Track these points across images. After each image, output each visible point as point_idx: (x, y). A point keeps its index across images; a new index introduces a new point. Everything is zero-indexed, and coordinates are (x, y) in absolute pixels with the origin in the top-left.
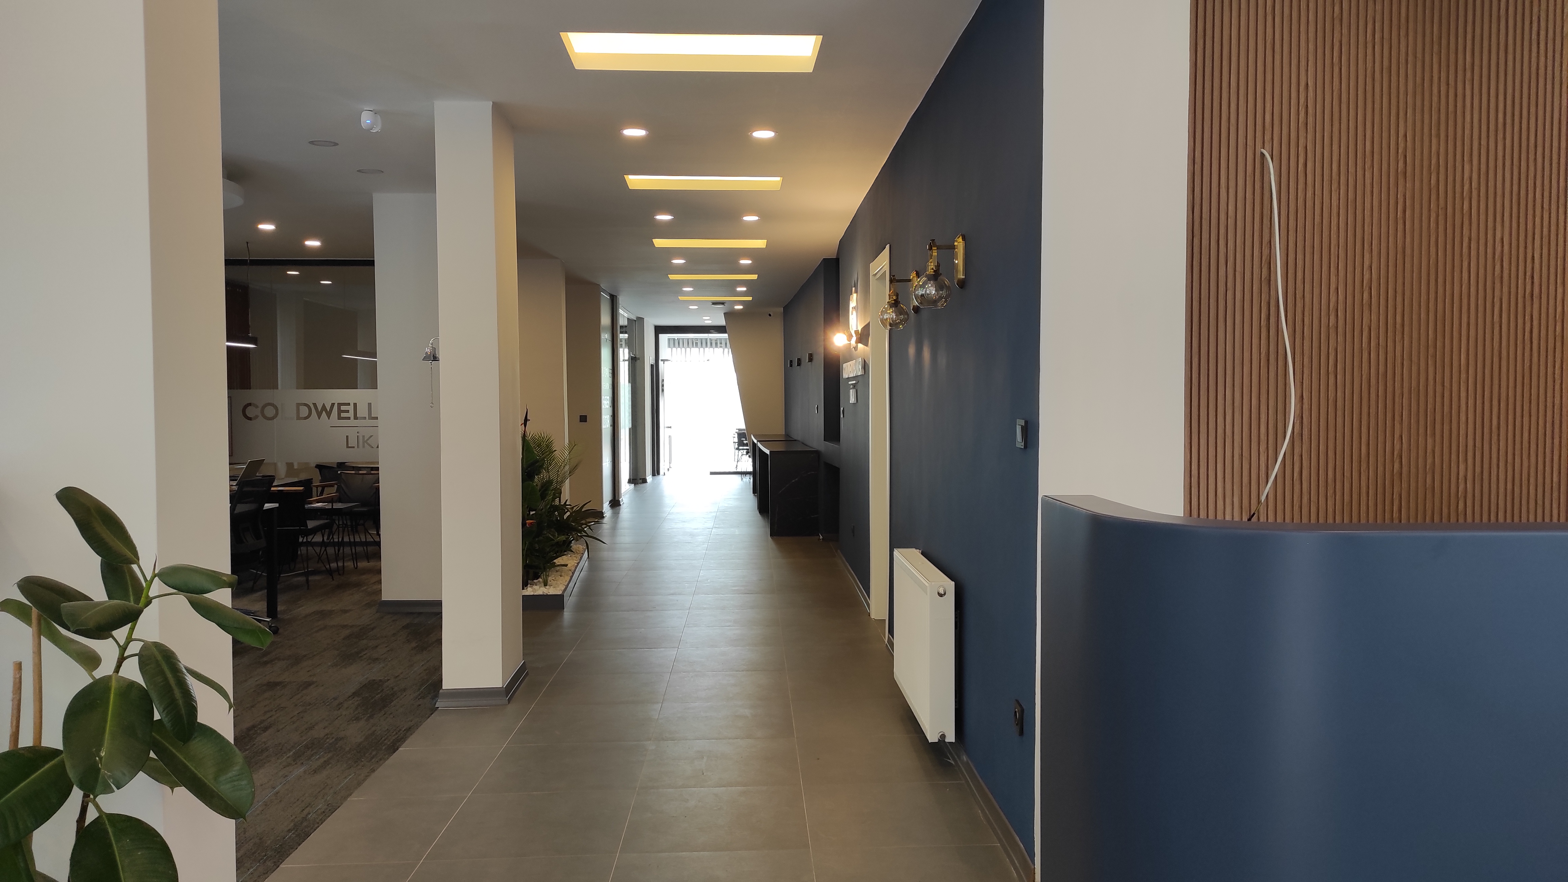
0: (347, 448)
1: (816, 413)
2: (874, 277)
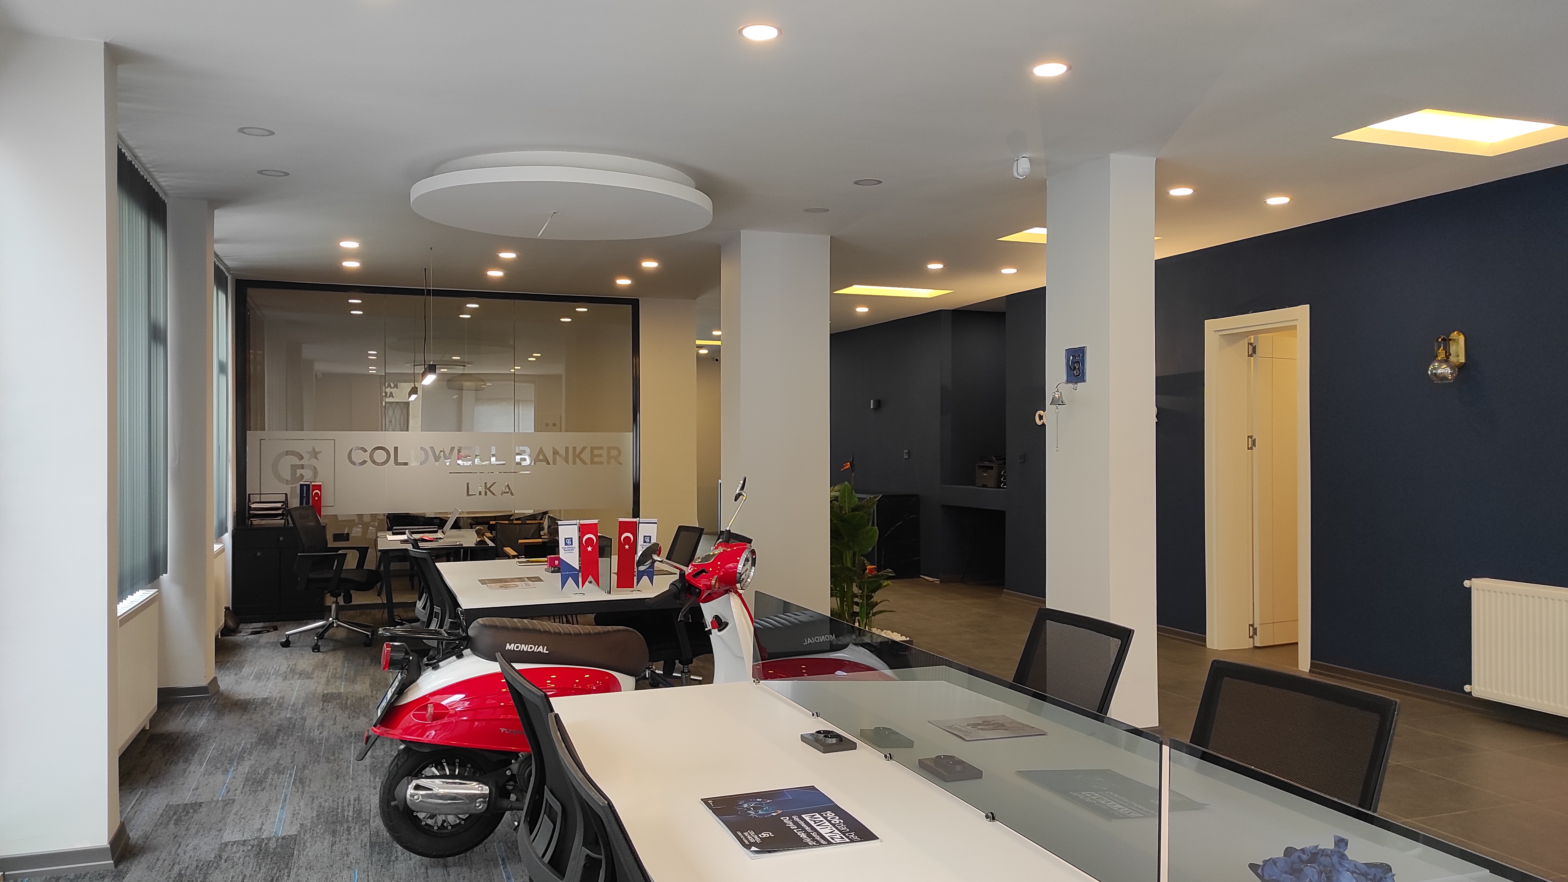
0: (467, 496)
1: (905, 457)
2: (1216, 332)
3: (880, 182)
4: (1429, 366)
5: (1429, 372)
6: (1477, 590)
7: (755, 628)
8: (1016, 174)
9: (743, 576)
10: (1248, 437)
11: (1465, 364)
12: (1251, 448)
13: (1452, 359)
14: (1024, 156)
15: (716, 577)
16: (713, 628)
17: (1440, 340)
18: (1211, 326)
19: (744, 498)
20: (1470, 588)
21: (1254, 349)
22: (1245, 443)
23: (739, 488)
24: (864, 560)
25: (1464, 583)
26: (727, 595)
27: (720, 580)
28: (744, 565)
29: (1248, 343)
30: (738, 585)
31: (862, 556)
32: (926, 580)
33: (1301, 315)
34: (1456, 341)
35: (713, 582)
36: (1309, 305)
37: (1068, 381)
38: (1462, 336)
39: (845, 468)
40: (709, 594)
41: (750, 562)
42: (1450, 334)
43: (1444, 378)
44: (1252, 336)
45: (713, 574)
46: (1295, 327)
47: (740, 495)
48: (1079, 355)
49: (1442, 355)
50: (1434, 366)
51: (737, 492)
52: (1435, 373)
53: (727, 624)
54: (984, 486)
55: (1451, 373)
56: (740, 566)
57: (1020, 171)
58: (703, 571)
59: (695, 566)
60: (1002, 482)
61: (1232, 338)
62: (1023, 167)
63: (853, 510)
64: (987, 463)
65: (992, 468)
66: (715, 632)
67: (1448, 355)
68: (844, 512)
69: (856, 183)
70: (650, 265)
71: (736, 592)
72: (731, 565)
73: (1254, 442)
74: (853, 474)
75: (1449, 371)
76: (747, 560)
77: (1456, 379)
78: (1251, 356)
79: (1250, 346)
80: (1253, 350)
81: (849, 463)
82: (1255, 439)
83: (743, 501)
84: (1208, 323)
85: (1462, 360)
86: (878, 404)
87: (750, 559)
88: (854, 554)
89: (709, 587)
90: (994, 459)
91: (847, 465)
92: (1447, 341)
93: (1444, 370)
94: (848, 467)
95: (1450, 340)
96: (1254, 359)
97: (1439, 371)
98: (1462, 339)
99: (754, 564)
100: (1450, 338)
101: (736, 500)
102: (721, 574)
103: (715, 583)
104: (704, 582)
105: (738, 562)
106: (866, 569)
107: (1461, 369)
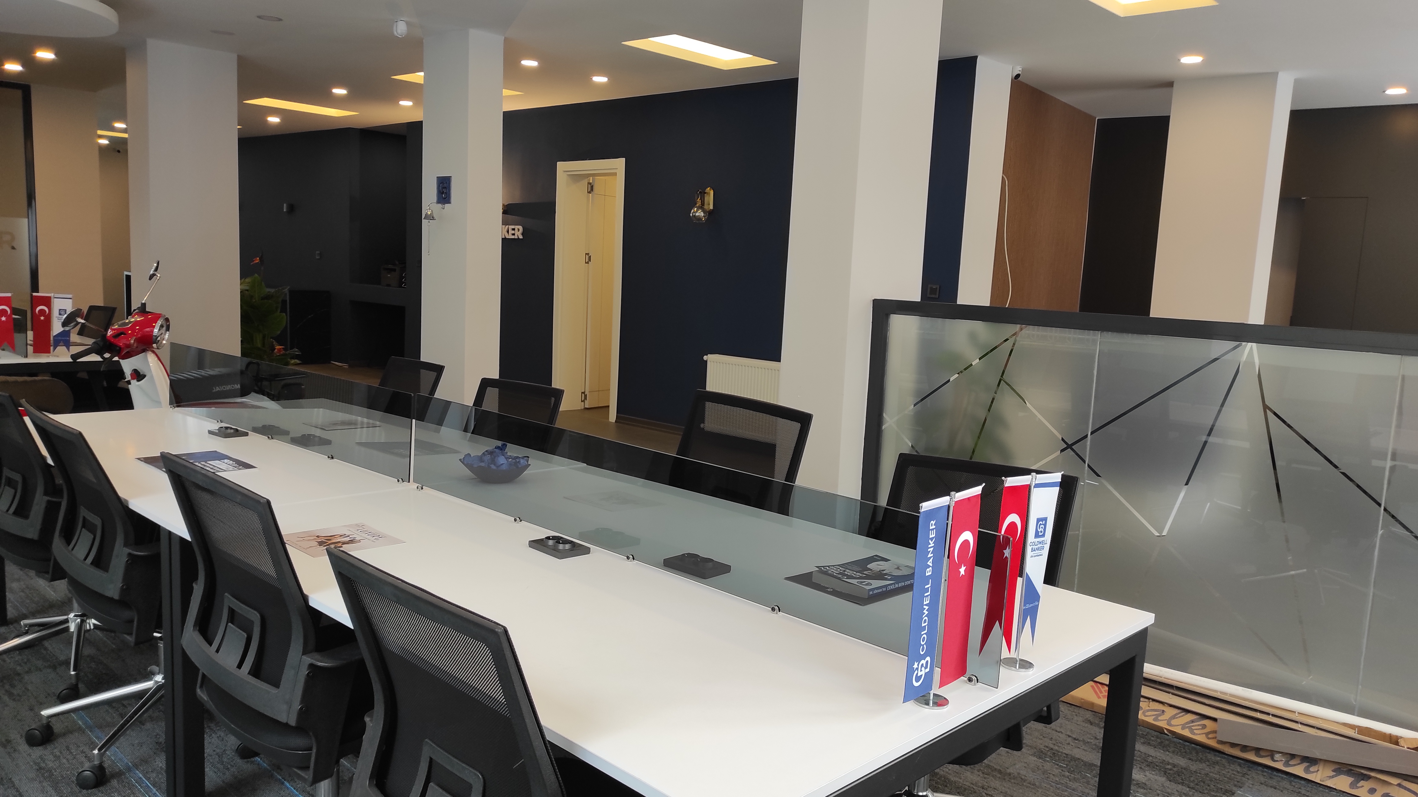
1: (317, 258)
2: (565, 172)
3: (280, 20)
4: (692, 210)
5: (691, 215)
6: (710, 361)
7: (171, 380)
8: (396, 33)
9: (159, 339)
10: (586, 254)
11: (713, 210)
12: (588, 263)
13: (706, 207)
14: (402, 19)
15: (134, 338)
16: (133, 379)
17: (698, 193)
18: (563, 167)
19: (158, 278)
20: (706, 361)
21: (592, 187)
22: (583, 258)
23: (153, 270)
24: (273, 342)
25: (704, 357)
26: (144, 353)
27: (139, 340)
28: (159, 330)
29: (588, 183)
30: (154, 345)
31: (271, 338)
32: (337, 365)
33: (620, 164)
34: (709, 194)
35: (132, 341)
36: (624, 159)
37: (438, 202)
38: (712, 191)
39: (255, 262)
40: (128, 352)
41: (164, 328)
42: (706, 189)
43: (699, 219)
44: (591, 178)
45: (132, 335)
46: (615, 174)
47: (153, 275)
48: (446, 182)
49: (699, 204)
50: (694, 210)
51: (152, 272)
52: (695, 215)
53: (144, 376)
54: (388, 285)
55: (704, 216)
56: (156, 331)
57: (399, 31)
58: (122, 334)
59: (114, 330)
60: (404, 283)
61: (576, 178)
62: (401, 29)
63: (263, 299)
64: (390, 266)
65: (395, 270)
66: (134, 382)
67: (703, 204)
68: (254, 301)
69: (259, 17)
70: (45, 55)
71: (154, 352)
72: (148, 329)
73: (590, 259)
74: (262, 268)
75: (703, 215)
76: (162, 326)
77: (706, 220)
78: (589, 192)
79: (589, 185)
80: (591, 189)
81: (258, 258)
82: (591, 256)
83: (157, 280)
84: (560, 164)
85: (711, 207)
86: (292, 208)
87: (165, 326)
88: (264, 337)
89: (128, 346)
90: (397, 263)
91: (256, 260)
92: (703, 193)
93: (700, 214)
94: (257, 262)
95: (705, 193)
96: (592, 195)
97: (697, 214)
98: (712, 192)
99: (168, 329)
100: (706, 192)
101: (150, 279)
102: (139, 336)
103: (134, 343)
104: (124, 341)
105: (154, 327)
106: (275, 349)
107: (710, 213)
